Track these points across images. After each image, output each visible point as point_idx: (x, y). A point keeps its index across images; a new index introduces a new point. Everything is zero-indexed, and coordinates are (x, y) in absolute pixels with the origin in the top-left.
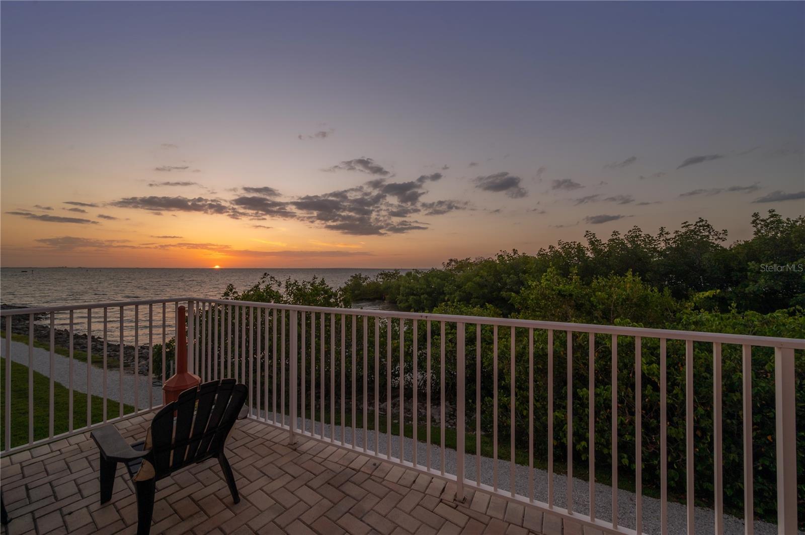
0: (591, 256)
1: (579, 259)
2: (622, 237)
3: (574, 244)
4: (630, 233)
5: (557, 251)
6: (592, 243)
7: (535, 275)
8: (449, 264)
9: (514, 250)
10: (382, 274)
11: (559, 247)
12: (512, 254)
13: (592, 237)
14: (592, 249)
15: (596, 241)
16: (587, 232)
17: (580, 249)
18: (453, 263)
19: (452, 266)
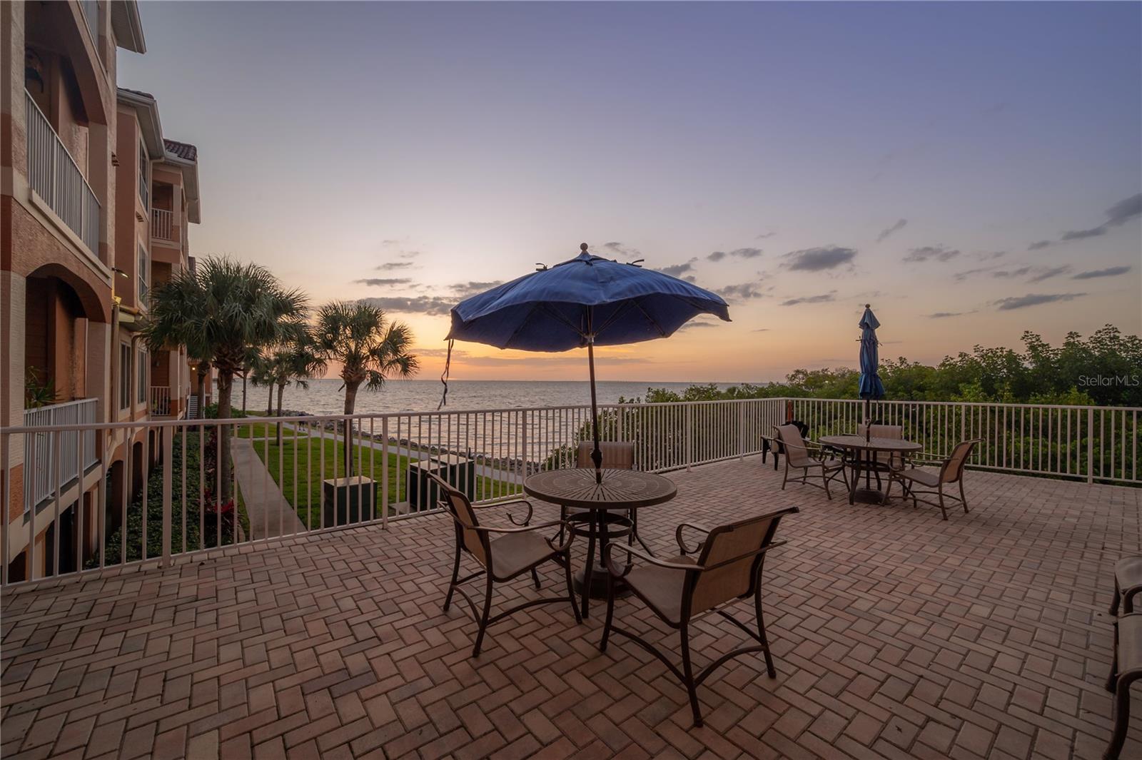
0: (1031, 367)
1: (1009, 371)
2: (1084, 339)
3: (1001, 351)
4: (1099, 335)
5: (972, 359)
6: (1033, 348)
7: (939, 393)
8: (794, 377)
9: (901, 358)
10: (692, 389)
11: (976, 354)
12: (898, 365)
13: (1034, 340)
14: (1033, 357)
15: (1040, 346)
16: (1027, 332)
17: (1012, 358)
18: (801, 376)
19: (800, 380)
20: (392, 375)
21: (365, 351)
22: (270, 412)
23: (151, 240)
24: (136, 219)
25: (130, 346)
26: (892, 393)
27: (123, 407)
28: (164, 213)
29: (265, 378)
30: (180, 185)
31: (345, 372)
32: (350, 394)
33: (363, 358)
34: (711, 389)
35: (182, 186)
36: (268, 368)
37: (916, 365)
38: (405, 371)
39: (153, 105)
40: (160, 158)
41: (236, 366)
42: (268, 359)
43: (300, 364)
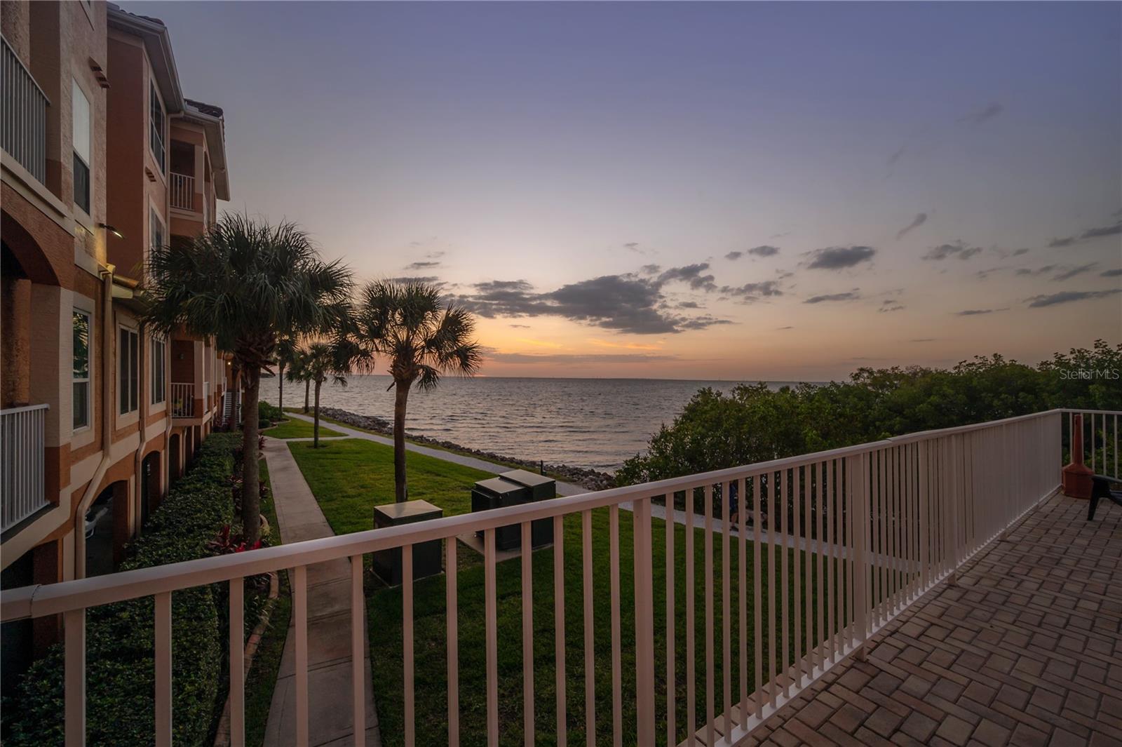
9: (995, 355)
11: (1096, 350)
18: (866, 375)
19: (865, 379)
20: (449, 372)
21: (418, 342)
22: (306, 410)
23: (169, 209)
24: (145, 178)
25: (135, 332)
26: (991, 395)
27: (124, 409)
28: (185, 178)
29: (302, 373)
30: (202, 146)
31: (395, 366)
32: (401, 394)
33: (416, 350)
34: (761, 388)
35: (205, 148)
36: (304, 364)
37: (1013, 364)
38: (465, 365)
39: (163, 32)
40: (179, 112)
41: (264, 358)
42: (303, 352)
43: (342, 358)
